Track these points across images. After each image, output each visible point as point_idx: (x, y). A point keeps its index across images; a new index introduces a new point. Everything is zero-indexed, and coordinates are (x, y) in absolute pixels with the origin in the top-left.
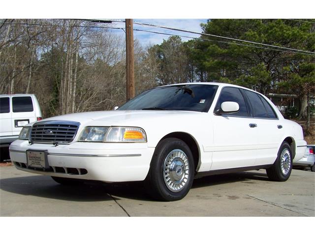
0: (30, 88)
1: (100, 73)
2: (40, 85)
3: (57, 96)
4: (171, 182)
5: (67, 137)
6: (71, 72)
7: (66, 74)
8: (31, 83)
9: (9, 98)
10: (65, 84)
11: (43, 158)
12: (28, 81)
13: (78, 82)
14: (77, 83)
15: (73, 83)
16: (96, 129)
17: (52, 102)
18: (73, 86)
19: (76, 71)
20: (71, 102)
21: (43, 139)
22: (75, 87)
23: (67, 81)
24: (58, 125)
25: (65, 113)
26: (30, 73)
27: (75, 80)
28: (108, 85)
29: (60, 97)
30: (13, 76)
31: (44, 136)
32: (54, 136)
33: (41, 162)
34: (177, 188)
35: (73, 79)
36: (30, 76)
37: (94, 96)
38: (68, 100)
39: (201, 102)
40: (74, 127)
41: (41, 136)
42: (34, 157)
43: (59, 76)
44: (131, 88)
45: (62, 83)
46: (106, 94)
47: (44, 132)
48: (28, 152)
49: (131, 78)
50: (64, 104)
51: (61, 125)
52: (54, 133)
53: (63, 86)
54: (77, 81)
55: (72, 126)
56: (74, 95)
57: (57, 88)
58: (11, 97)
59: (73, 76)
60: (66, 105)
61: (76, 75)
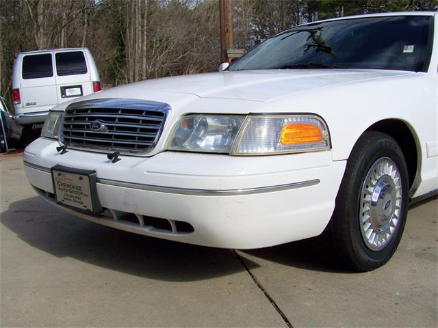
0: (87, 42)
1: (177, 17)
2: (99, 37)
3: (122, 50)
4: (372, 230)
5: (140, 138)
6: (139, 16)
7: (133, 20)
8: (87, 35)
9: (50, 55)
10: (132, 34)
11: (86, 189)
12: (83, 32)
13: (150, 30)
14: (148, 32)
15: (143, 32)
16: (210, 121)
17: (116, 58)
18: (143, 36)
19: (146, 15)
20: (141, 57)
21: (87, 142)
22: (145, 37)
23: (135, 30)
24: (118, 110)
25: (134, 81)
26: (86, 21)
27: (145, 28)
28: (190, 33)
29: (126, 52)
30: (63, 24)
31: (89, 135)
32: (109, 136)
33: (82, 197)
34: (381, 242)
35: (143, 27)
36: (86, 25)
37: (171, 48)
38: (137, 55)
39: (405, 51)
40: (156, 115)
41: (82, 134)
42: (68, 186)
43: (124, 24)
44: (227, 34)
45: (128, 33)
46: (186, 46)
47: (88, 126)
48: (56, 173)
49: (226, 20)
50: (131, 60)
51: (125, 111)
52: (110, 128)
53: (130, 37)
54: (148, 29)
55: (149, 113)
56: (145, 48)
57: (122, 40)
58: (53, 53)
59: (143, 23)
60: (135, 62)
61: (146, 21)
